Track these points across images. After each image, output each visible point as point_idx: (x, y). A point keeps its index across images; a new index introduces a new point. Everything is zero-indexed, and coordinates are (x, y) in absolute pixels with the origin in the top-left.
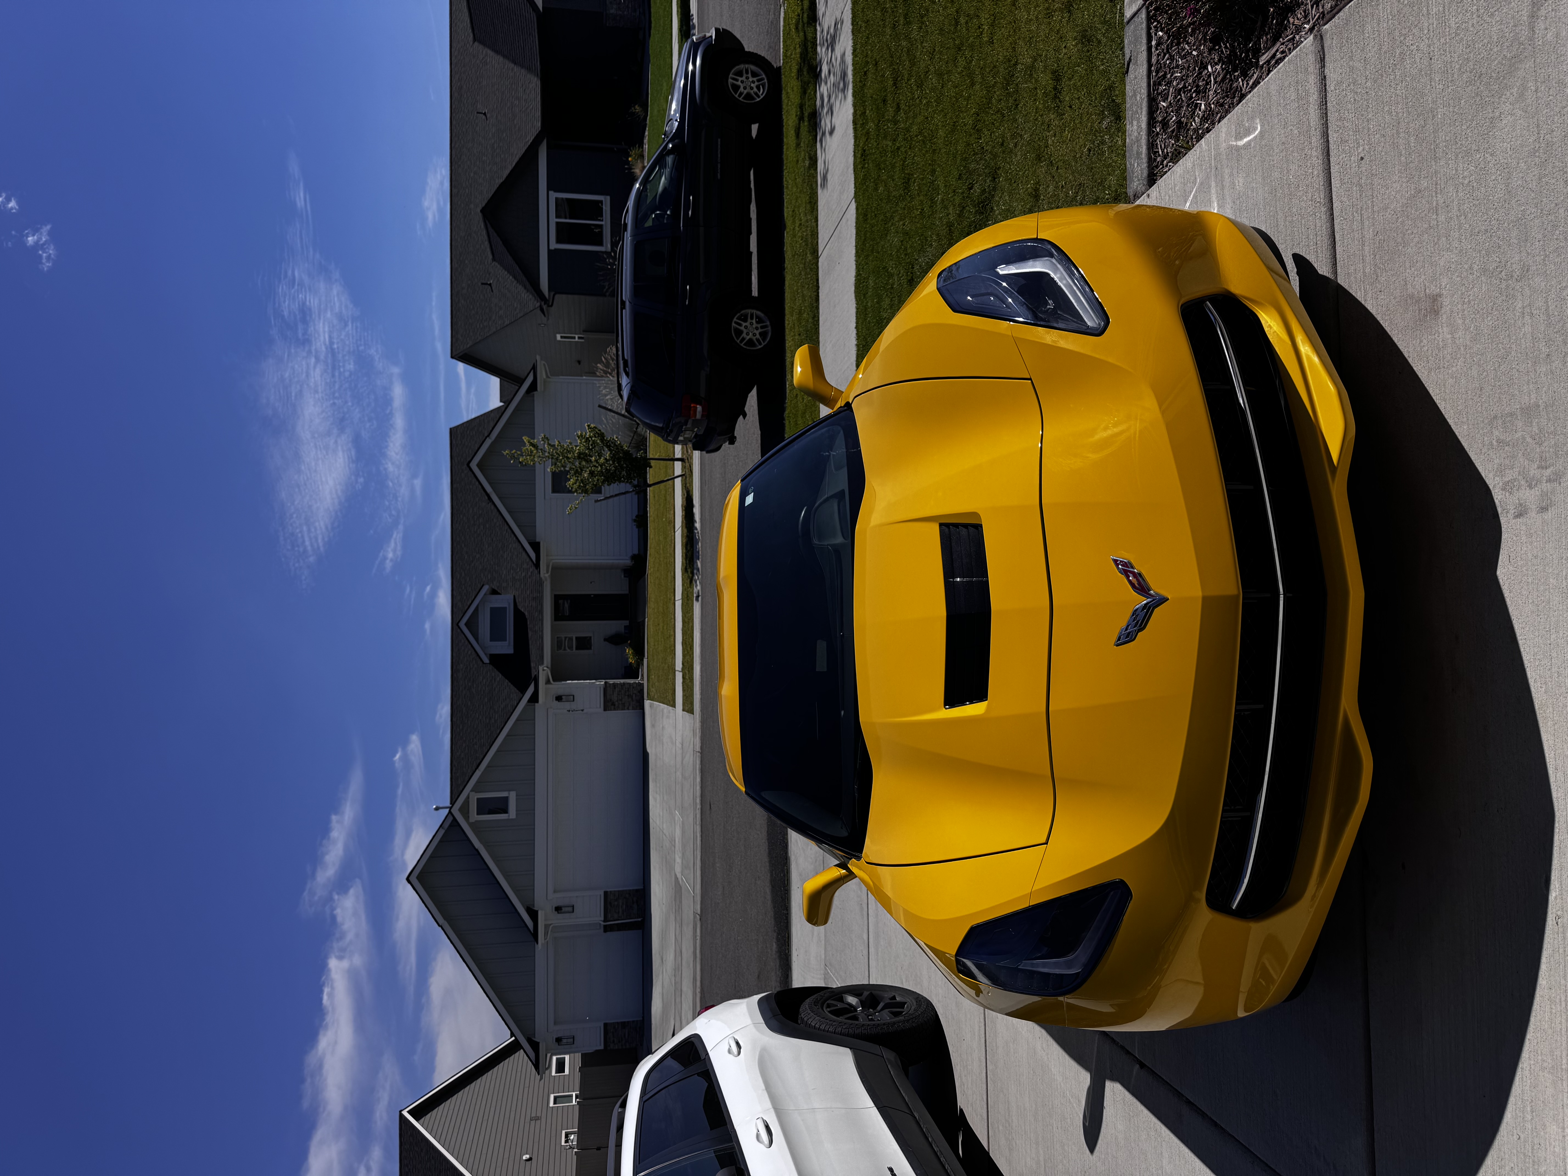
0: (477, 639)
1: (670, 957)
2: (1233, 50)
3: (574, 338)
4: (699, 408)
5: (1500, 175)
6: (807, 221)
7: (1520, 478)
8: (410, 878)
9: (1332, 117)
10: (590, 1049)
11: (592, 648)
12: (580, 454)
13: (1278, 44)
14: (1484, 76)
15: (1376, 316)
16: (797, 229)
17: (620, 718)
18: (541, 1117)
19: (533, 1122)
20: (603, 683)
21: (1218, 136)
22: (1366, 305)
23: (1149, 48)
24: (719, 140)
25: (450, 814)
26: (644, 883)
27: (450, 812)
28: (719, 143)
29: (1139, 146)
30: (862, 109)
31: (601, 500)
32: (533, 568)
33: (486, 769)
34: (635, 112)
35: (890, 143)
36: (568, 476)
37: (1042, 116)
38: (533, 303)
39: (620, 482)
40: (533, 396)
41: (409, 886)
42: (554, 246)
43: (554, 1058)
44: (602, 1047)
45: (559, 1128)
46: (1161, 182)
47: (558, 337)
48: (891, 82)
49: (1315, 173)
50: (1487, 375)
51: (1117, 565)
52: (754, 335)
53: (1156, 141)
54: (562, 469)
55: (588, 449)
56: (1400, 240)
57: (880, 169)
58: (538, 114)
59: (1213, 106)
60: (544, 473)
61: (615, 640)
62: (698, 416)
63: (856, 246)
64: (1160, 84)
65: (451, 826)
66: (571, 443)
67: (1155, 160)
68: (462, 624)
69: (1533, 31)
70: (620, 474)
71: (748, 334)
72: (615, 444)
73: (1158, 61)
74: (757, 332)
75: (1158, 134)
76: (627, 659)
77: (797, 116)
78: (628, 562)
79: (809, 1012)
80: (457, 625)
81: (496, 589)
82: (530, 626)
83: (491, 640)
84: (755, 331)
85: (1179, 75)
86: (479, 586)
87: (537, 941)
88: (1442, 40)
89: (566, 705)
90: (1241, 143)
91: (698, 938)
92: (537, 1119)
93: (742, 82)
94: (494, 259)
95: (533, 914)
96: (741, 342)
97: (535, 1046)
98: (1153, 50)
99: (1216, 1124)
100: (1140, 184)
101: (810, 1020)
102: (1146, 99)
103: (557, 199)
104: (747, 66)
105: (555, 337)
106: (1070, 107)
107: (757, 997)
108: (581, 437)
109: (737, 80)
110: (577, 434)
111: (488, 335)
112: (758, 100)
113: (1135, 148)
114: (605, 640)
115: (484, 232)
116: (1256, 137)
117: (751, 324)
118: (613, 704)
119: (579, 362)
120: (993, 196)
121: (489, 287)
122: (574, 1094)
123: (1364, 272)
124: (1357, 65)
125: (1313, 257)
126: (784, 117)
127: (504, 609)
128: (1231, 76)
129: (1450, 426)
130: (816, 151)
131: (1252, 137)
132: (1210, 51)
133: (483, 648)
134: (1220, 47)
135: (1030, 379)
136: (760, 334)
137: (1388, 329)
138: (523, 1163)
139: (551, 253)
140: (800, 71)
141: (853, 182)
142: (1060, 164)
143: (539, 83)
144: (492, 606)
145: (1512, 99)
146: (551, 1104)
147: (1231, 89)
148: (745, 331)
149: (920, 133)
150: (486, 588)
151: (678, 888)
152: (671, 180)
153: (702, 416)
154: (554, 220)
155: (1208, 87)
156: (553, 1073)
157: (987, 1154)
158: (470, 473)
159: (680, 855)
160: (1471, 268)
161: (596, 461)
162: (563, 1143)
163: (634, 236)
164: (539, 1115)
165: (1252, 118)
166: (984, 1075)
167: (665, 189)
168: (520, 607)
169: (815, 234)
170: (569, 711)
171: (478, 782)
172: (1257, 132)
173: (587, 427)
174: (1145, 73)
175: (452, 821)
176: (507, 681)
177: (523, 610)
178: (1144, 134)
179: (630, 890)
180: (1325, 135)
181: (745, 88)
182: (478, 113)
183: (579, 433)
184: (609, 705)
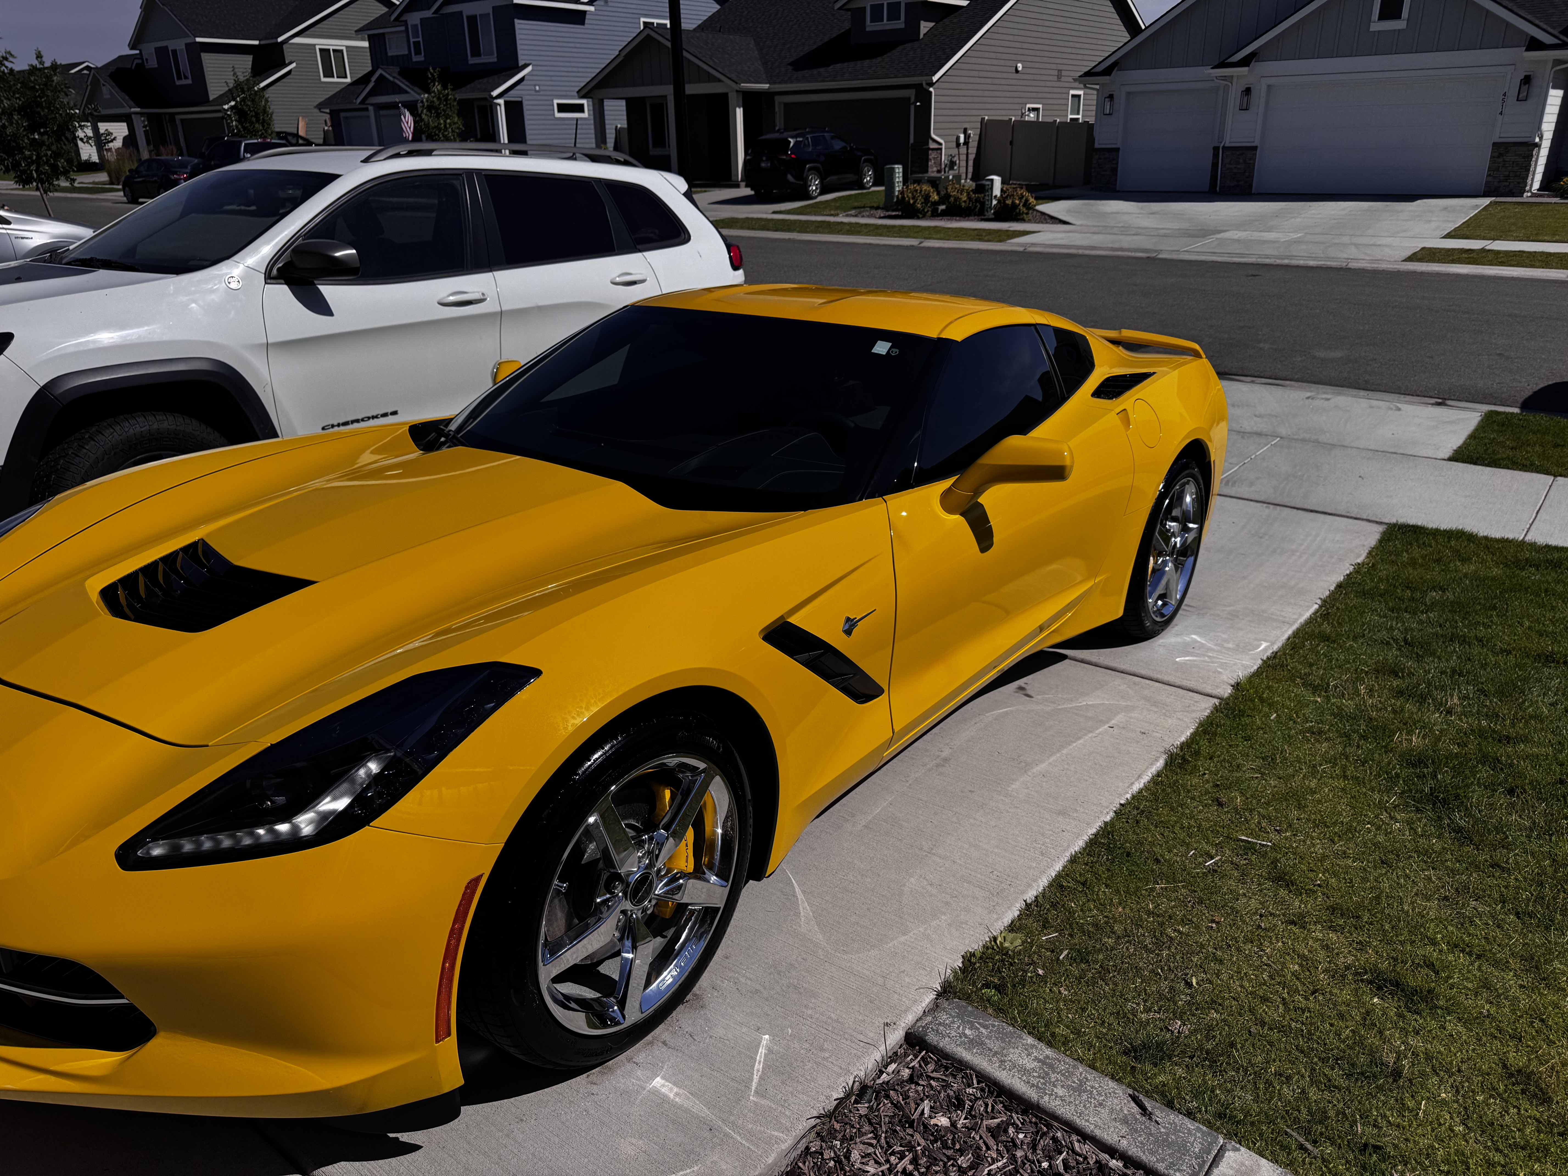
10: (1096, 134)
17: (1478, 164)
18: (1060, 81)
26: (1258, 194)
44: (1097, 146)
45: (1045, 101)
87: (1215, 67)
89: (1514, 93)
92: (1059, 77)
95: (1245, 62)
118: (1500, 155)
122: (1080, 116)
138: (1013, 64)
146: (1072, 92)
162: (1028, 106)
170: (1504, 94)
179: (1253, 177)
184: (1501, 149)
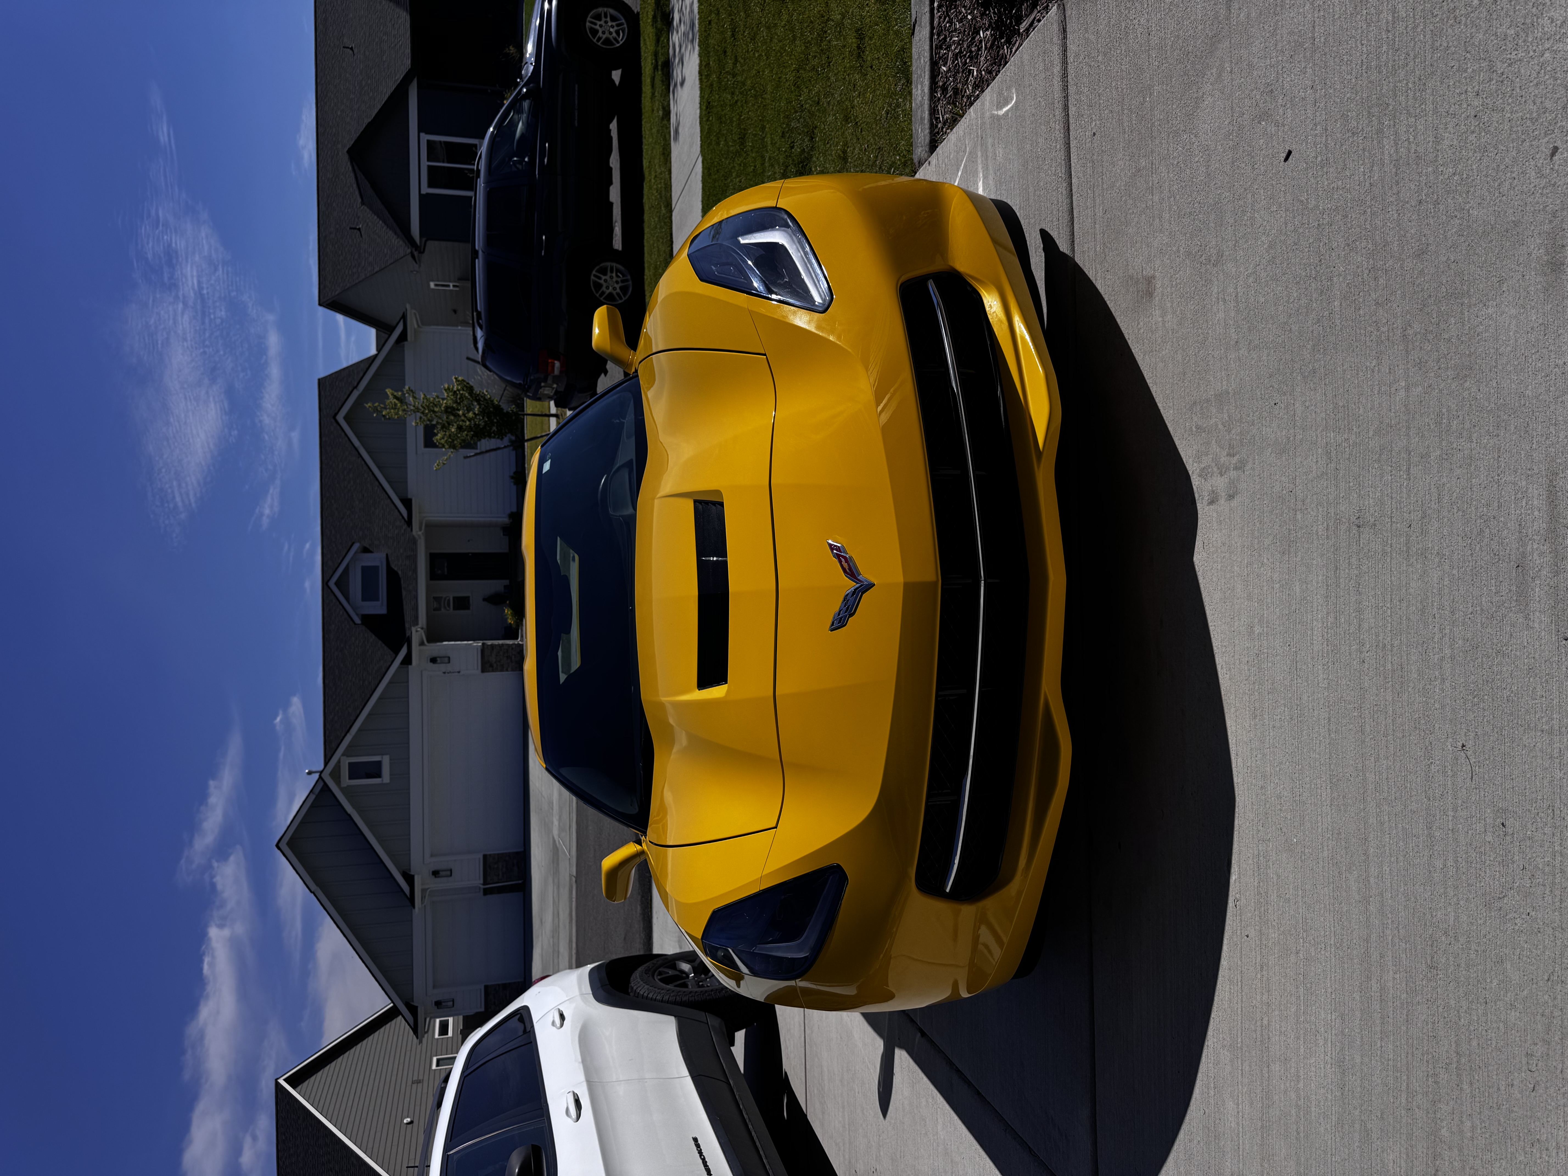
0: (347, 599)
1: (549, 918)
2: (1000, 15)
3: (448, 286)
4: (557, 364)
5: (1202, 157)
6: (661, 173)
7: (1214, 464)
8: (280, 845)
9: (1072, 90)
10: (472, 1012)
11: (471, 608)
12: (447, 408)
13: (1036, 12)
14: (1190, 54)
15: (1104, 296)
16: (653, 181)
17: (498, 680)
19: (415, 1086)
20: (480, 644)
21: (983, 104)
22: (1096, 284)
23: (932, 10)
24: (577, 86)
25: (320, 780)
26: (524, 846)
27: (320, 777)
28: (576, 89)
29: (923, 111)
30: (706, 60)
31: (470, 456)
32: (405, 526)
33: (357, 733)
34: (509, 53)
35: (729, 97)
36: (436, 431)
37: (848, 75)
38: (403, 249)
39: (490, 437)
40: (403, 346)
41: (279, 852)
42: (426, 190)
43: (438, 1021)
44: (483, 1010)
46: (939, 150)
47: (432, 285)
48: (729, 33)
49: (1058, 147)
50: (1189, 360)
51: (832, 550)
52: (614, 289)
53: (937, 106)
54: (428, 423)
55: (456, 402)
56: (1123, 219)
57: (721, 122)
58: (408, 51)
59: (983, 73)
60: (414, 428)
61: (495, 600)
62: (557, 372)
63: (702, 201)
64: (941, 48)
65: (322, 791)
66: (438, 397)
67: (937, 126)
68: (332, 584)
69: (1230, 10)
70: (491, 429)
71: (607, 288)
72: (485, 399)
73: (939, 23)
74: (617, 286)
75: (939, 99)
76: (506, 619)
77: (652, 64)
78: (506, 520)
79: (639, 980)
80: (327, 584)
81: (368, 546)
82: (403, 585)
83: (364, 599)
84: (616, 285)
85: (956, 39)
86: (350, 544)
87: (413, 906)
88: (1158, 15)
89: (443, 667)
90: (1001, 112)
91: (574, 900)
92: (419, 1082)
93: (601, 26)
94: (363, 203)
95: (410, 879)
96: (601, 295)
97: (413, 1010)
98: (936, 12)
99: (979, 1093)
100: (923, 151)
101: (639, 989)
102: (928, 63)
103: (428, 141)
104: (605, 9)
105: (429, 285)
106: (871, 67)
107: (590, 967)
108: (448, 390)
109: (595, 24)
110: (444, 387)
111: (357, 281)
112: (618, 45)
113: (919, 113)
114: (484, 600)
115: (352, 175)
116: (1012, 107)
117: (611, 277)
118: (491, 666)
119: (455, 311)
120: (811, 156)
121: (358, 232)
123: (1095, 250)
124: (1092, 37)
125: (1056, 233)
126: (642, 64)
127: (376, 568)
128: (998, 43)
129: (1159, 410)
130: (669, 101)
131: (1009, 106)
132: (983, 15)
133: (354, 609)
134: (990, 11)
135: (765, 355)
136: (621, 288)
137: (1113, 310)
138: (403, 1127)
139: (423, 198)
140: (654, 17)
141: (699, 135)
142: (864, 125)
143: (408, 18)
144: (364, 564)
145: (1212, 79)
146: (434, 1067)
147: (998, 56)
148: (605, 285)
149: (753, 87)
150: (357, 546)
151: (555, 851)
152: (528, 126)
153: (561, 372)
154: (425, 163)
155: (980, 53)
156: (437, 1036)
157: (805, 1116)
158: (338, 427)
159: (557, 817)
160: (1178, 251)
161: (464, 415)
163: (487, 182)
164: (421, 1078)
165: (1009, 88)
166: (803, 1038)
167: (522, 135)
168: (393, 566)
169: (668, 187)
170: (444, 673)
171: (350, 746)
172: (1013, 102)
173: (454, 380)
174: (928, 35)
175: (323, 786)
176: (380, 642)
177: (396, 569)
178: (926, 98)
179: (509, 853)
180: (1066, 108)
181: (604, 33)
182: (344, 47)
183: (446, 386)
184: (487, 666)
